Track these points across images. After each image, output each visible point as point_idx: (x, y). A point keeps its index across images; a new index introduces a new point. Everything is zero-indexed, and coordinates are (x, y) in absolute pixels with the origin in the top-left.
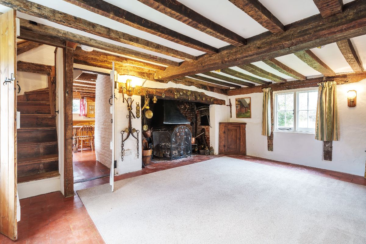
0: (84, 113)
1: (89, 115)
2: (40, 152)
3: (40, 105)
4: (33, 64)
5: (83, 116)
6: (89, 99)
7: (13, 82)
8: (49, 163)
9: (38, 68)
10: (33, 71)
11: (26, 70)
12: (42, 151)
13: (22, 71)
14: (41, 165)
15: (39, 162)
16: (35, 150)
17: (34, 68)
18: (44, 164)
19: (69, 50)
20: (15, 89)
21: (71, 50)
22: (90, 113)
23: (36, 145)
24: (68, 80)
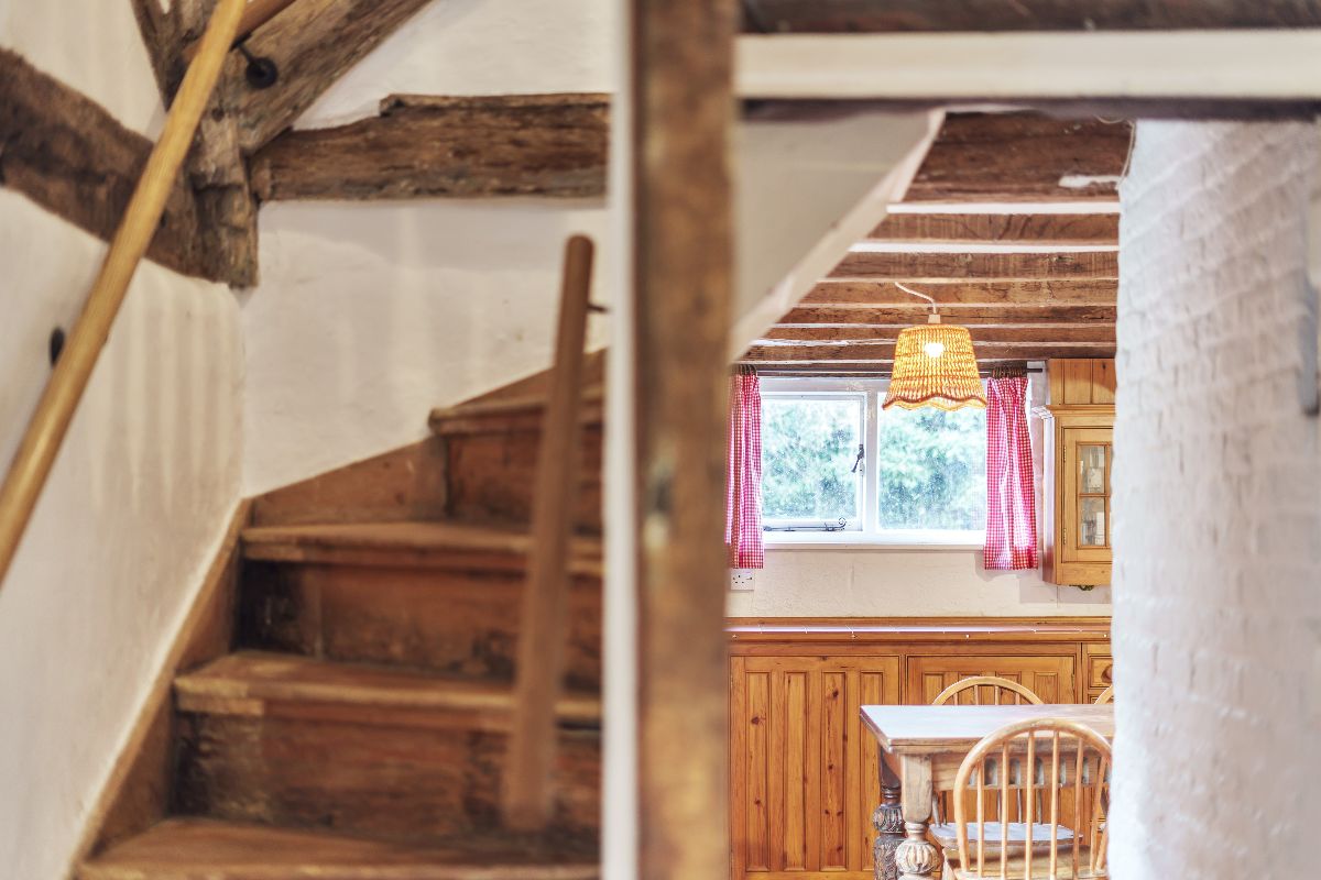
0: (1023, 540)
1: (1082, 555)
4: (495, 106)
5: (1016, 566)
6: (1075, 376)
9: (539, 136)
10: (495, 182)
11: (445, 182)
13: (417, 193)
17: (507, 151)
22: (1091, 538)
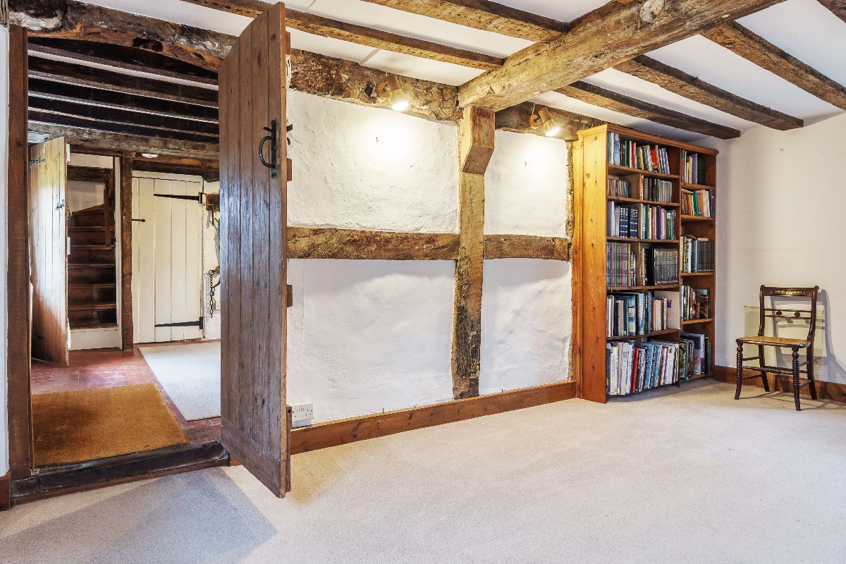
2: (93, 296)
3: (93, 231)
7: (64, 208)
8: (104, 311)
9: (91, 173)
12: (95, 295)
14: (95, 313)
15: (92, 308)
16: (88, 293)
18: (98, 311)
19: (126, 159)
20: (66, 214)
21: (129, 159)
23: (88, 287)
24: (125, 198)
